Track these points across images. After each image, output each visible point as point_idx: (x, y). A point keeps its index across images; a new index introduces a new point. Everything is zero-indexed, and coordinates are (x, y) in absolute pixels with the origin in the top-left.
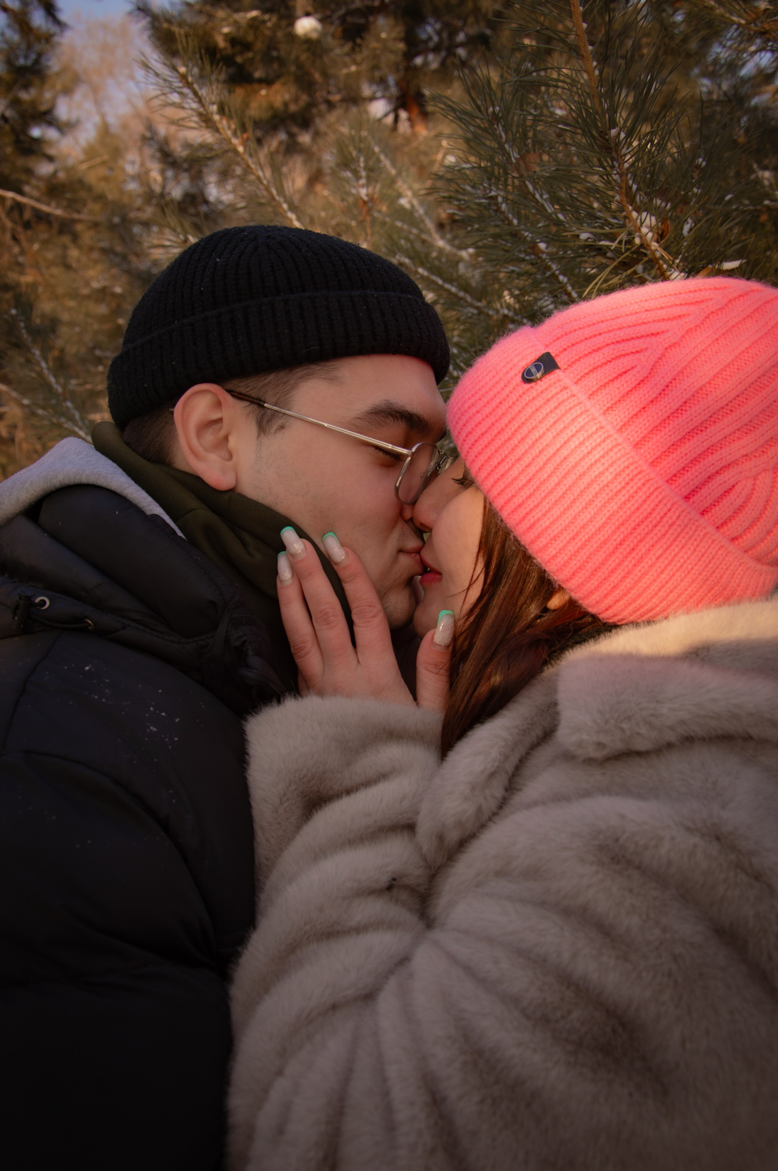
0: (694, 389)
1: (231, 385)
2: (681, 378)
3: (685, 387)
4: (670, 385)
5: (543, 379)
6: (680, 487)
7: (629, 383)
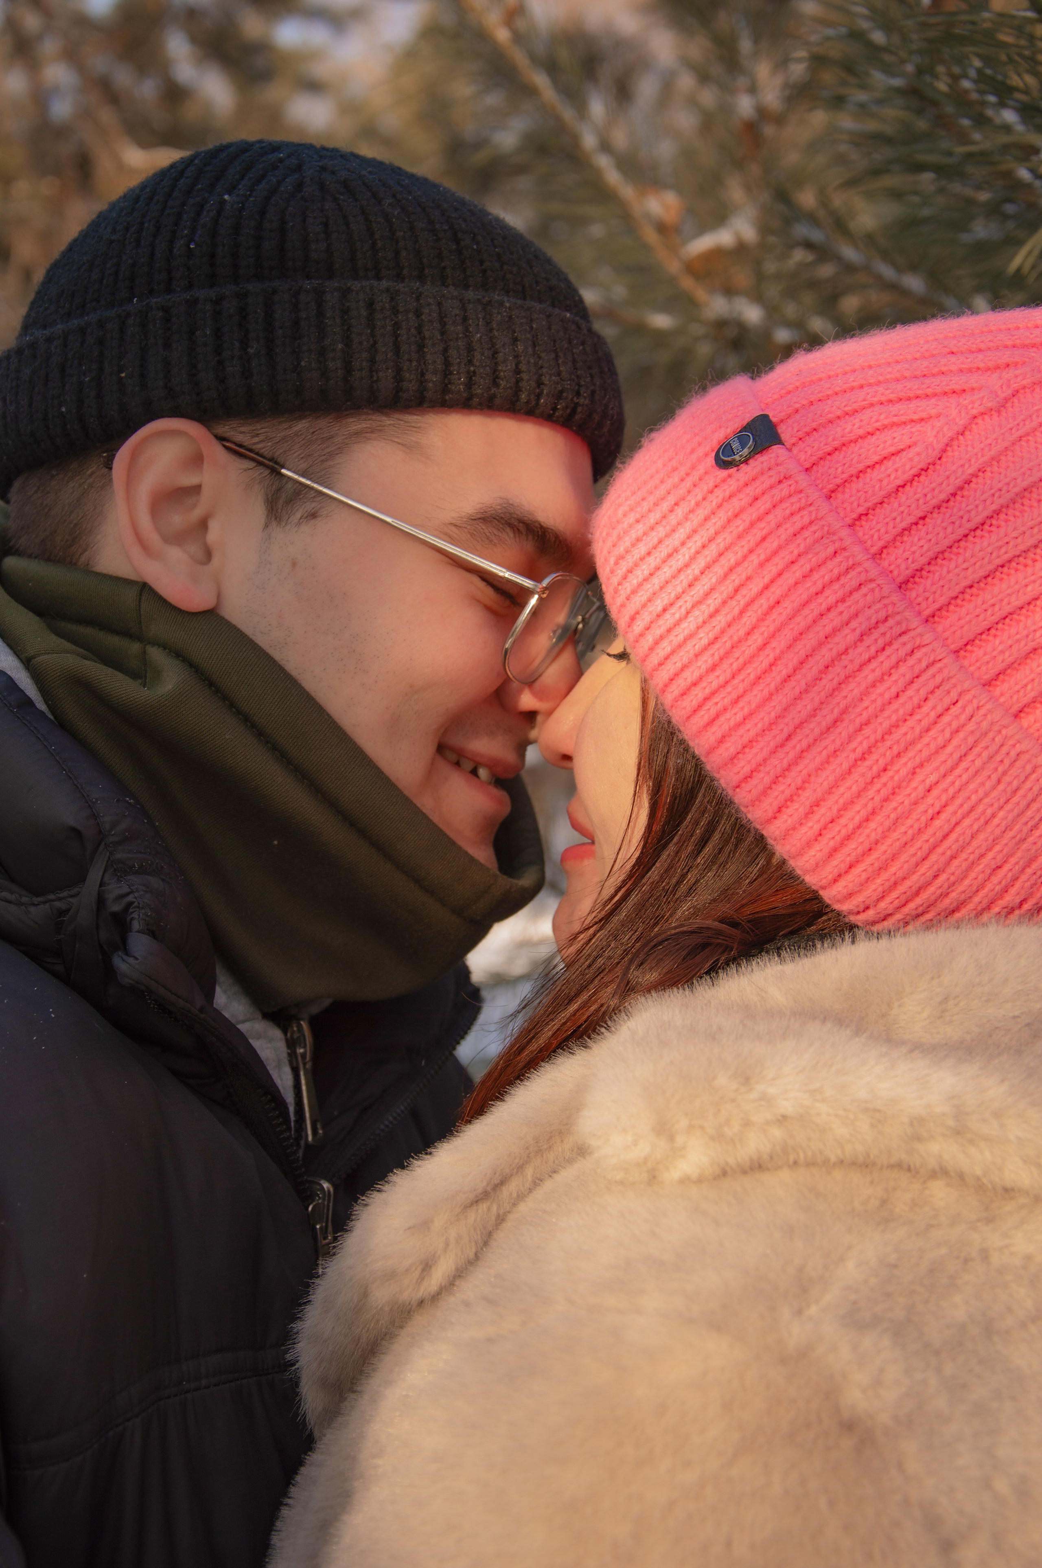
0: (1016, 490)
1: (224, 429)
2: (995, 469)
3: (1000, 485)
4: (974, 480)
5: (751, 462)
6: (978, 664)
7: (900, 472)
